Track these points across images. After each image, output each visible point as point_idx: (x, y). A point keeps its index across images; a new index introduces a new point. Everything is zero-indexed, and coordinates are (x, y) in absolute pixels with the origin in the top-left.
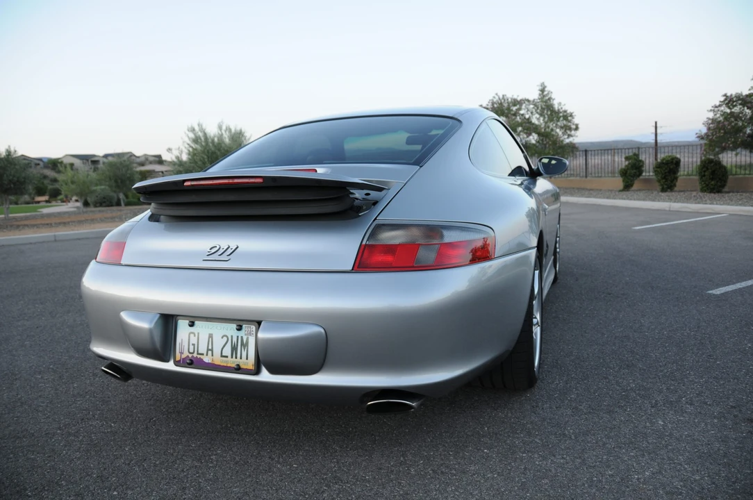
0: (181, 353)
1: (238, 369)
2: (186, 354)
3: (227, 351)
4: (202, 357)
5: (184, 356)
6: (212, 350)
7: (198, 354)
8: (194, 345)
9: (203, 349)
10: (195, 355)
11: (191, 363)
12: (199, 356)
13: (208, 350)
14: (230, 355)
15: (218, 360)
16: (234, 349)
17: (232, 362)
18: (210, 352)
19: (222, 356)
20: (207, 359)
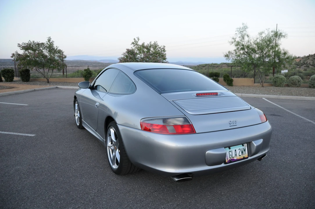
0: (227, 159)
1: (244, 158)
2: (229, 159)
3: (241, 154)
4: (234, 158)
5: (228, 160)
6: (236, 155)
7: (233, 157)
8: (231, 155)
9: (234, 156)
10: (232, 158)
11: (230, 161)
12: (233, 158)
13: (235, 155)
14: (241, 155)
15: (238, 157)
16: (242, 152)
17: (242, 157)
18: (236, 156)
19: (239, 156)
20: (235, 158)
